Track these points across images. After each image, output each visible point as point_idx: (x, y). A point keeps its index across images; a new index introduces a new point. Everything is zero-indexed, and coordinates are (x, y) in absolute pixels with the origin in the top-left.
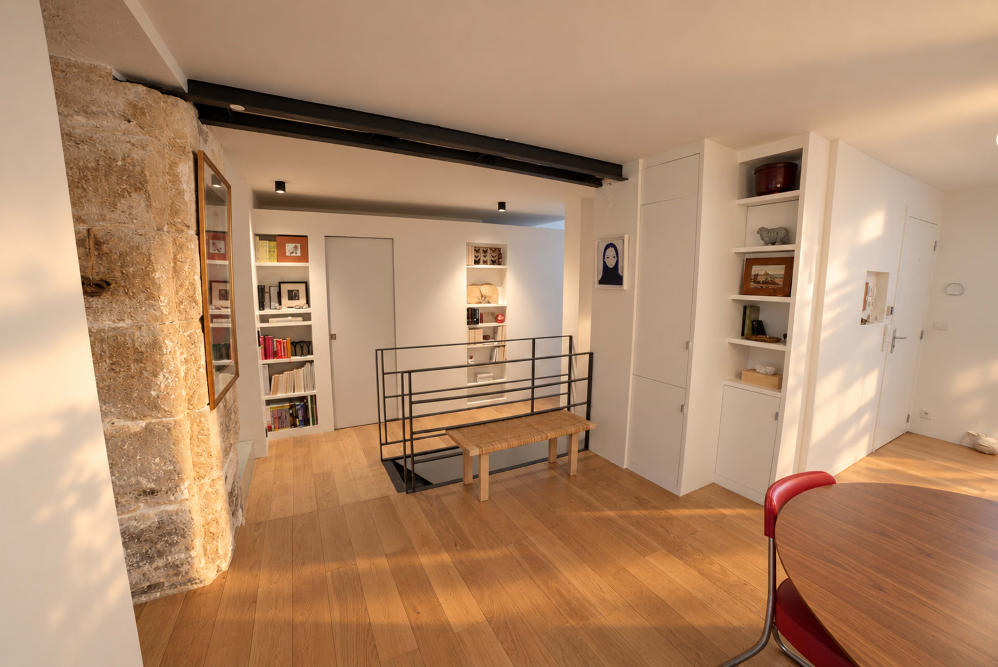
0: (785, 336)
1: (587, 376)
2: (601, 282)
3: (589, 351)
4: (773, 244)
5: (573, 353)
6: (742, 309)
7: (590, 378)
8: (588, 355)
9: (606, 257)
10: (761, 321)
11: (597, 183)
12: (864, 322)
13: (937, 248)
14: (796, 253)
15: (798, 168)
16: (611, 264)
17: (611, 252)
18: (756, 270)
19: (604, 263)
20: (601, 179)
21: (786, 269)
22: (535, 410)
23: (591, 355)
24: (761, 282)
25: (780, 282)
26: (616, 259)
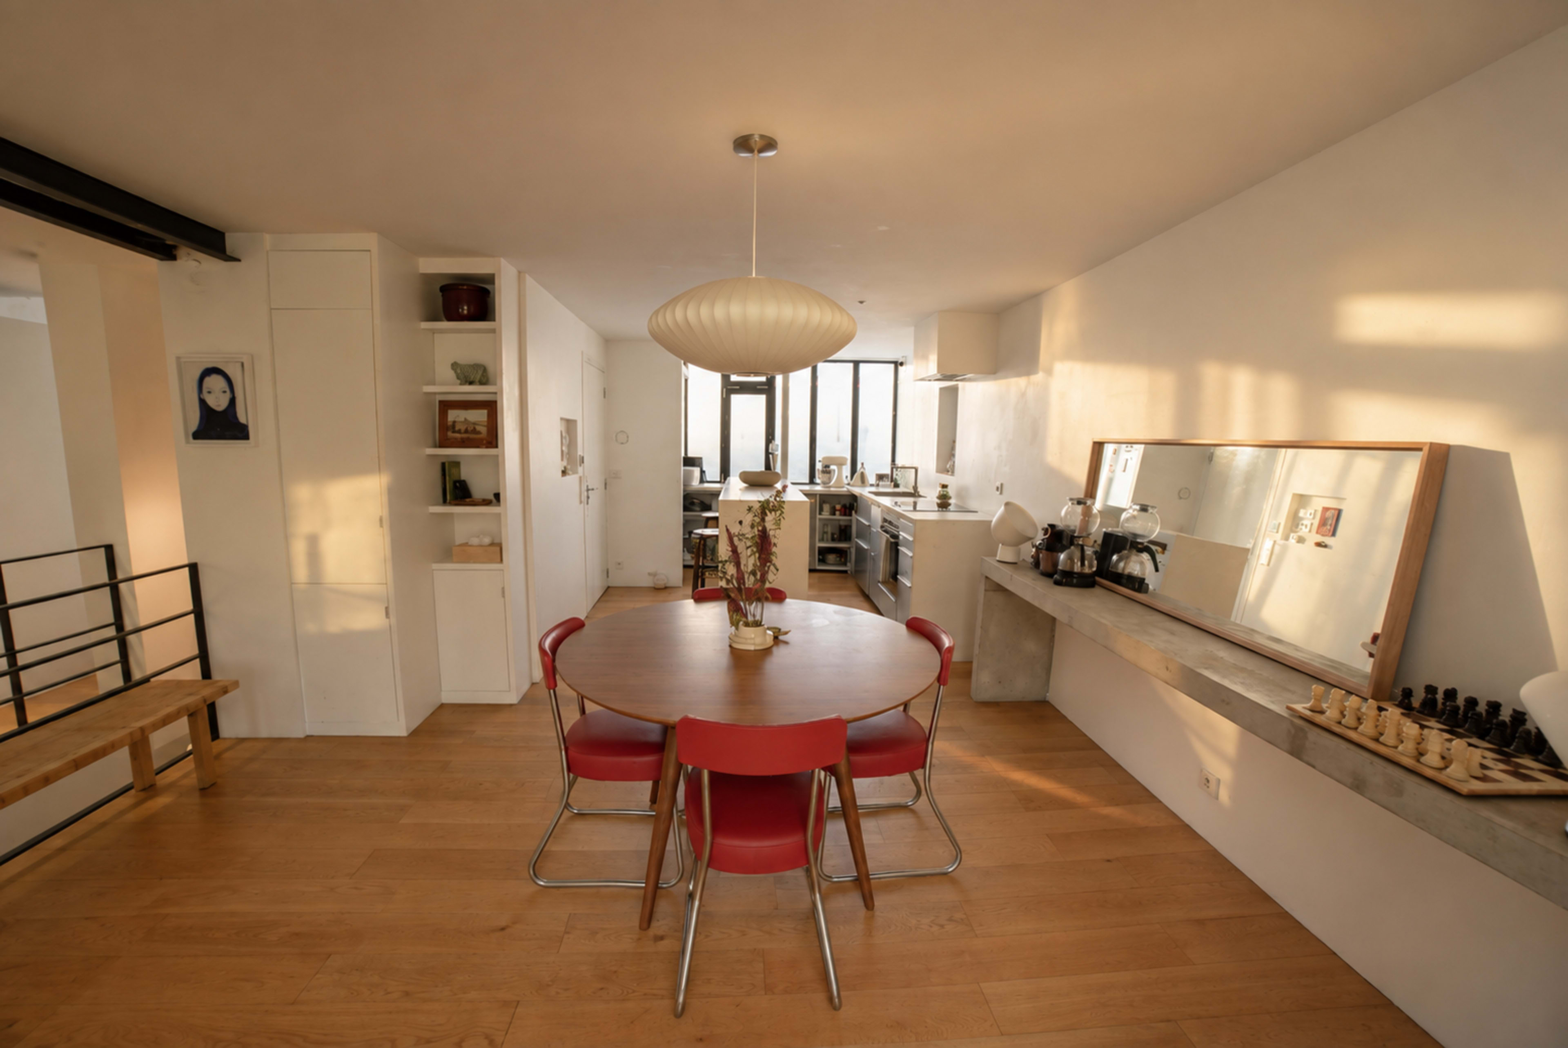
0: (497, 496)
1: (190, 607)
2: (197, 435)
3: (186, 562)
4: (471, 383)
5: (120, 576)
6: (438, 468)
7: (198, 611)
8: (187, 569)
9: (205, 390)
10: (464, 481)
11: (167, 253)
12: (564, 473)
13: (606, 396)
14: (498, 395)
15: (491, 295)
16: (218, 401)
17: (215, 383)
18: (453, 415)
19: (203, 403)
20: (175, 247)
21: (489, 415)
22: (32, 718)
23: (193, 569)
24: (462, 431)
25: (483, 430)
26: (228, 395)
